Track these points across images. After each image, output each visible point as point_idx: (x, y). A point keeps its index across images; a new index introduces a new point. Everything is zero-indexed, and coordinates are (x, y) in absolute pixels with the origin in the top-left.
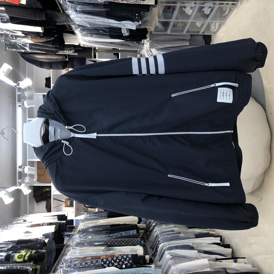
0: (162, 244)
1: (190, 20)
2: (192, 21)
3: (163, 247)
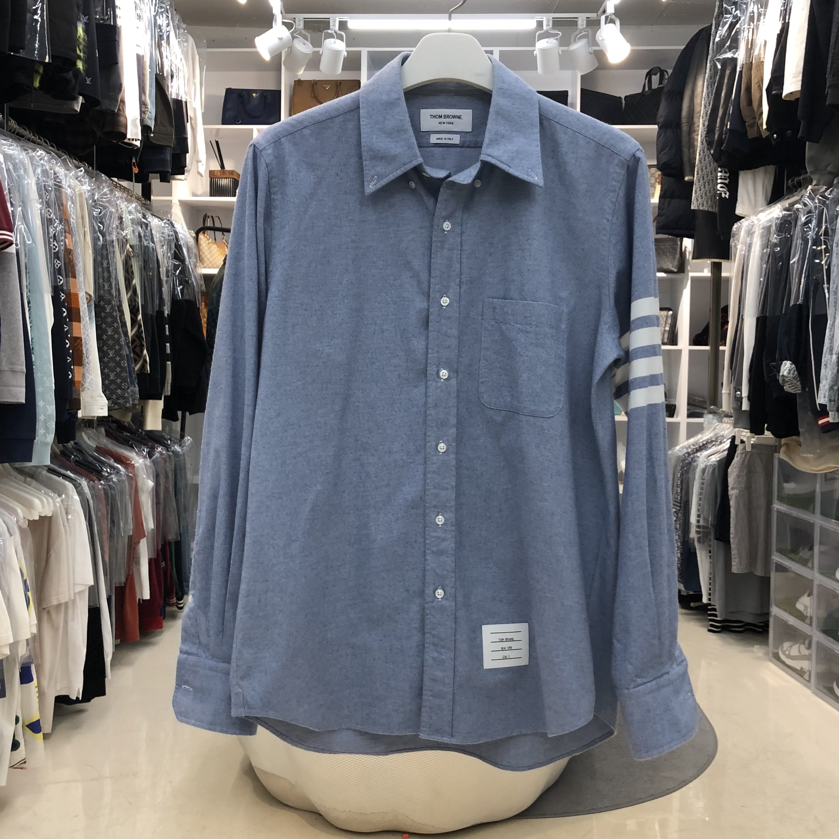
1: (817, 577)
2: (816, 583)
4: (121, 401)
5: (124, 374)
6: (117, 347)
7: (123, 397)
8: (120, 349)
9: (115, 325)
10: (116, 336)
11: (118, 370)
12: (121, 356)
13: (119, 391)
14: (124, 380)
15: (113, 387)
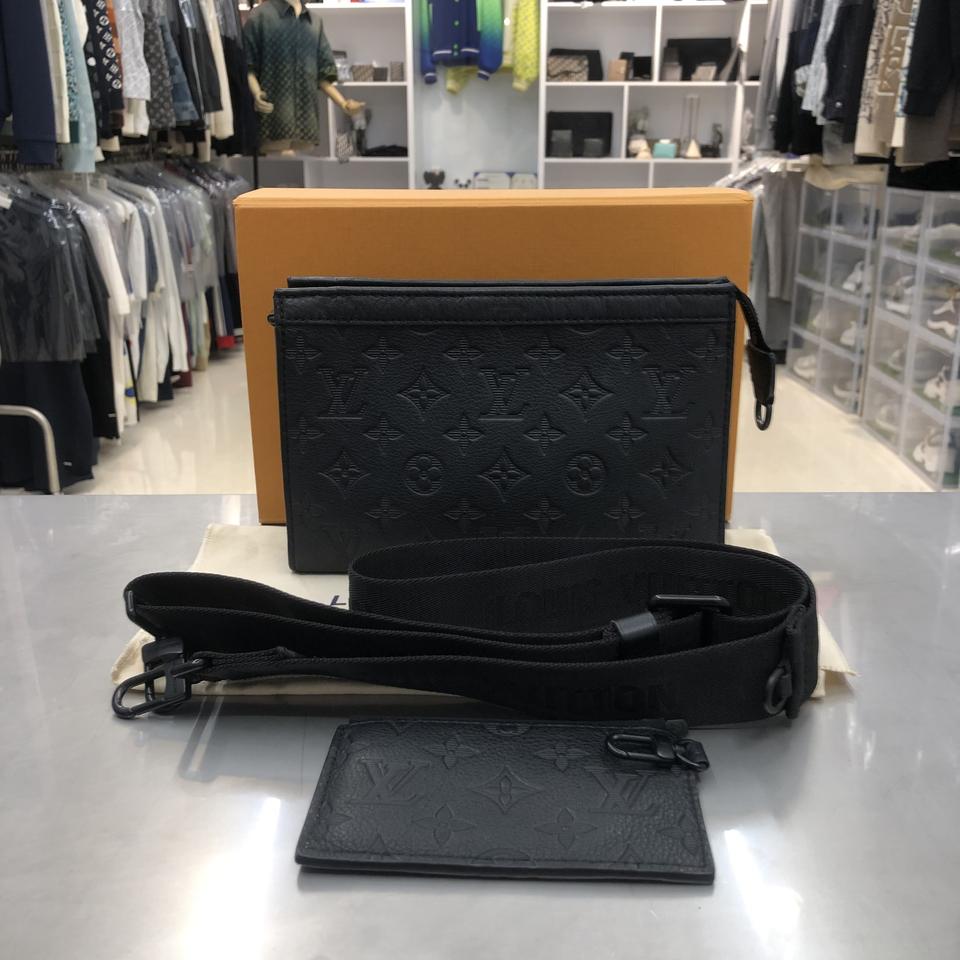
0: (156, 200)
1: (828, 290)
2: (827, 295)
3: (149, 201)
4: (164, 120)
5: (166, 94)
6: (159, 66)
7: (166, 116)
8: (162, 69)
9: (157, 43)
10: (158, 55)
11: (161, 89)
12: (164, 76)
13: (162, 110)
14: (167, 100)
15: (156, 105)
